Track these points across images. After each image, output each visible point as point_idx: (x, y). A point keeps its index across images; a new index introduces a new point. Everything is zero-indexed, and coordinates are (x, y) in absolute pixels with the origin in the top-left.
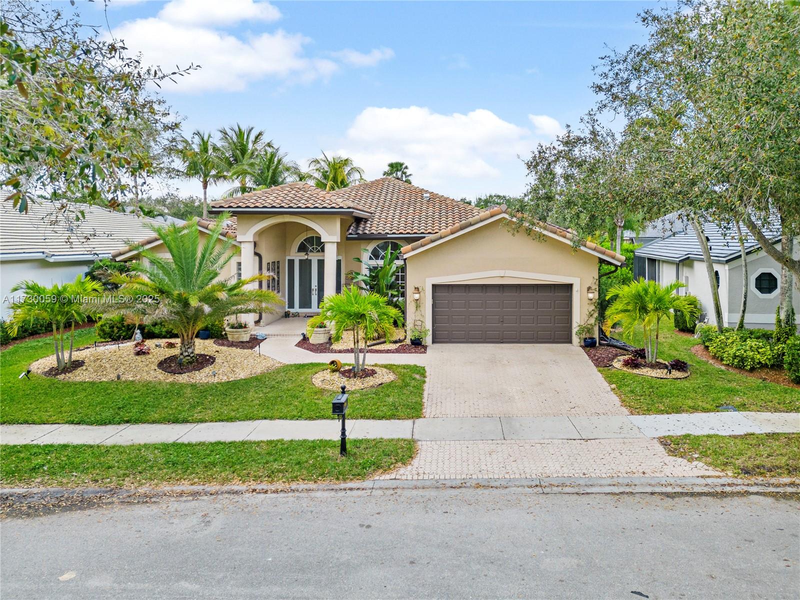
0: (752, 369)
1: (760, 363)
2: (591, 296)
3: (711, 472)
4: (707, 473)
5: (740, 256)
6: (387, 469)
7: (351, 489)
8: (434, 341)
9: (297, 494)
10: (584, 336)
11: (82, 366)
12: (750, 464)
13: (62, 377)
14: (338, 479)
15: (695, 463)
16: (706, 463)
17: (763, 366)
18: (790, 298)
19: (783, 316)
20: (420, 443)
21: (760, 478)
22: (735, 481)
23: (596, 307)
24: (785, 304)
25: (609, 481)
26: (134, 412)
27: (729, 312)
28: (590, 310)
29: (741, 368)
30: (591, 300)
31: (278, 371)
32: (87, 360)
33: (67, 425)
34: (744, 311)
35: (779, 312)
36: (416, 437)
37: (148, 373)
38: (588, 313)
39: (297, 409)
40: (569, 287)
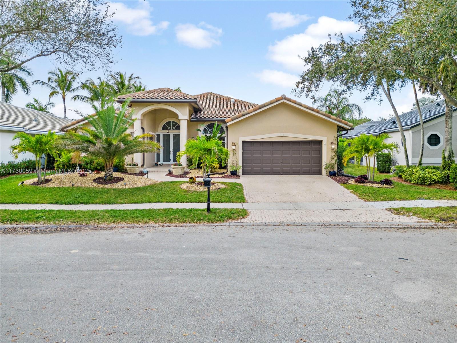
0: (430, 184)
1: (434, 180)
2: (333, 147)
3: (422, 220)
4: (420, 221)
5: (419, 124)
6: (235, 219)
7: (218, 226)
8: (243, 174)
10: (329, 170)
11: (51, 181)
12: (444, 217)
13: (41, 185)
14: (208, 222)
15: (411, 217)
16: (418, 217)
17: (436, 182)
18: (451, 144)
19: (447, 155)
20: (249, 210)
21: (452, 223)
22: (437, 224)
23: (336, 154)
24: (448, 148)
25: (364, 224)
26: (85, 199)
27: (412, 157)
28: (333, 155)
29: (423, 184)
30: (333, 149)
31: (160, 184)
32: (53, 179)
33: (49, 205)
34: (422, 155)
35: (444, 153)
36: (246, 208)
37: (88, 184)
38: (331, 157)
39: (175, 198)
40: (320, 142)
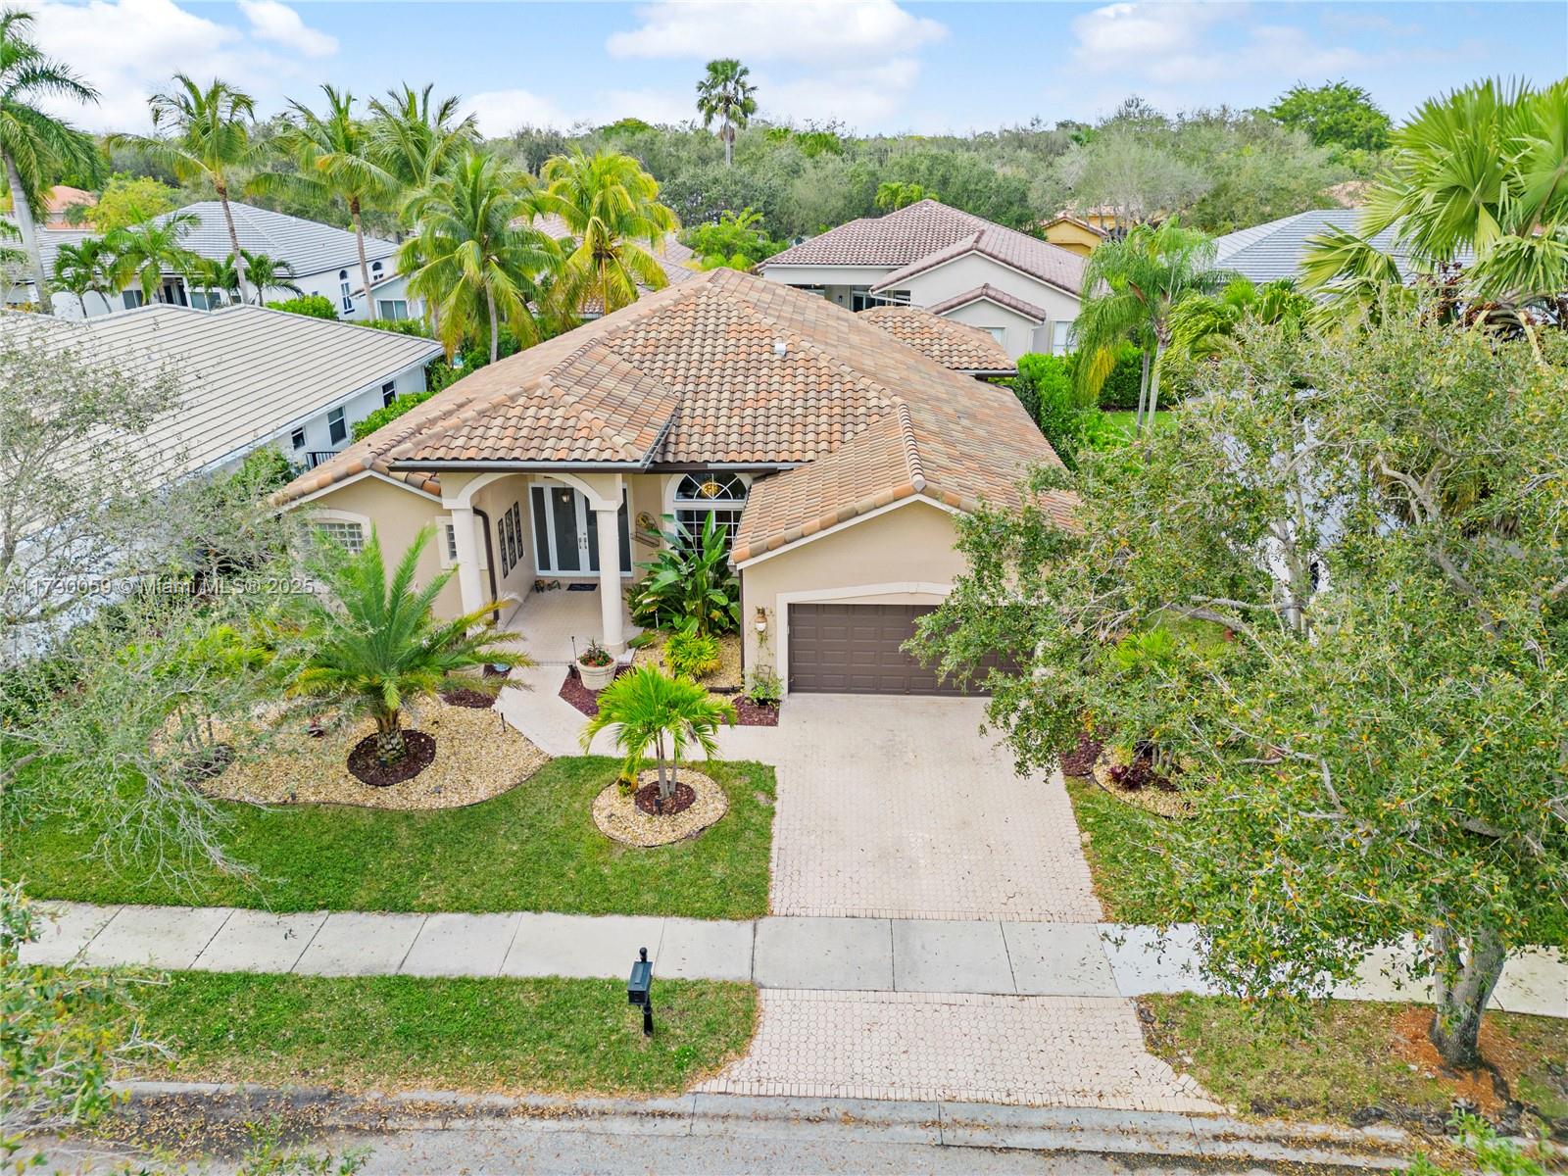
3: (1204, 1104)
4: (1197, 1106)
6: (714, 1068)
7: (662, 1115)
8: (792, 688)
9: (587, 1123)
11: (233, 759)
12: (1267, 1092)
14: (643, 1088)
15: (1185, 1077)
16: (1200, 1082)
20: (762, 991)
21: (1278, 1125)
22: (1238, 1128)
25: (1044, 1117)
26: (330, 886)
31: (537, 779)
32: (237, 745)
36: (759, 976)
39: (573, 888)
